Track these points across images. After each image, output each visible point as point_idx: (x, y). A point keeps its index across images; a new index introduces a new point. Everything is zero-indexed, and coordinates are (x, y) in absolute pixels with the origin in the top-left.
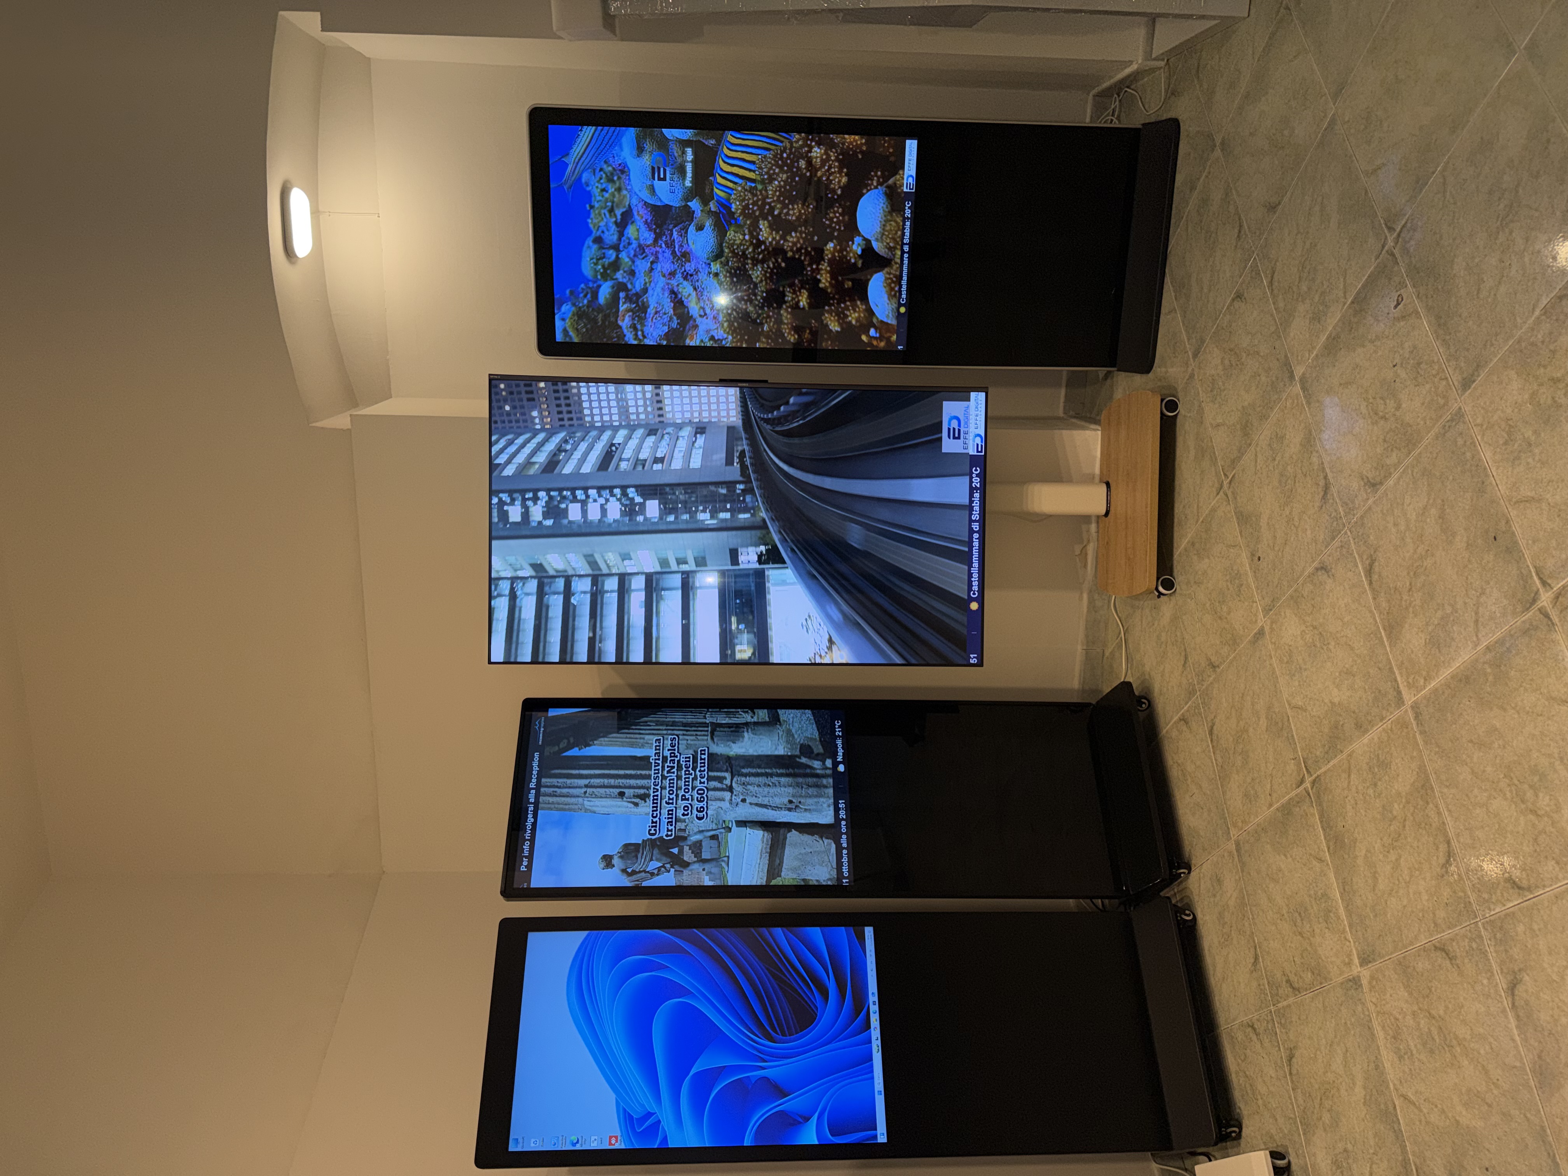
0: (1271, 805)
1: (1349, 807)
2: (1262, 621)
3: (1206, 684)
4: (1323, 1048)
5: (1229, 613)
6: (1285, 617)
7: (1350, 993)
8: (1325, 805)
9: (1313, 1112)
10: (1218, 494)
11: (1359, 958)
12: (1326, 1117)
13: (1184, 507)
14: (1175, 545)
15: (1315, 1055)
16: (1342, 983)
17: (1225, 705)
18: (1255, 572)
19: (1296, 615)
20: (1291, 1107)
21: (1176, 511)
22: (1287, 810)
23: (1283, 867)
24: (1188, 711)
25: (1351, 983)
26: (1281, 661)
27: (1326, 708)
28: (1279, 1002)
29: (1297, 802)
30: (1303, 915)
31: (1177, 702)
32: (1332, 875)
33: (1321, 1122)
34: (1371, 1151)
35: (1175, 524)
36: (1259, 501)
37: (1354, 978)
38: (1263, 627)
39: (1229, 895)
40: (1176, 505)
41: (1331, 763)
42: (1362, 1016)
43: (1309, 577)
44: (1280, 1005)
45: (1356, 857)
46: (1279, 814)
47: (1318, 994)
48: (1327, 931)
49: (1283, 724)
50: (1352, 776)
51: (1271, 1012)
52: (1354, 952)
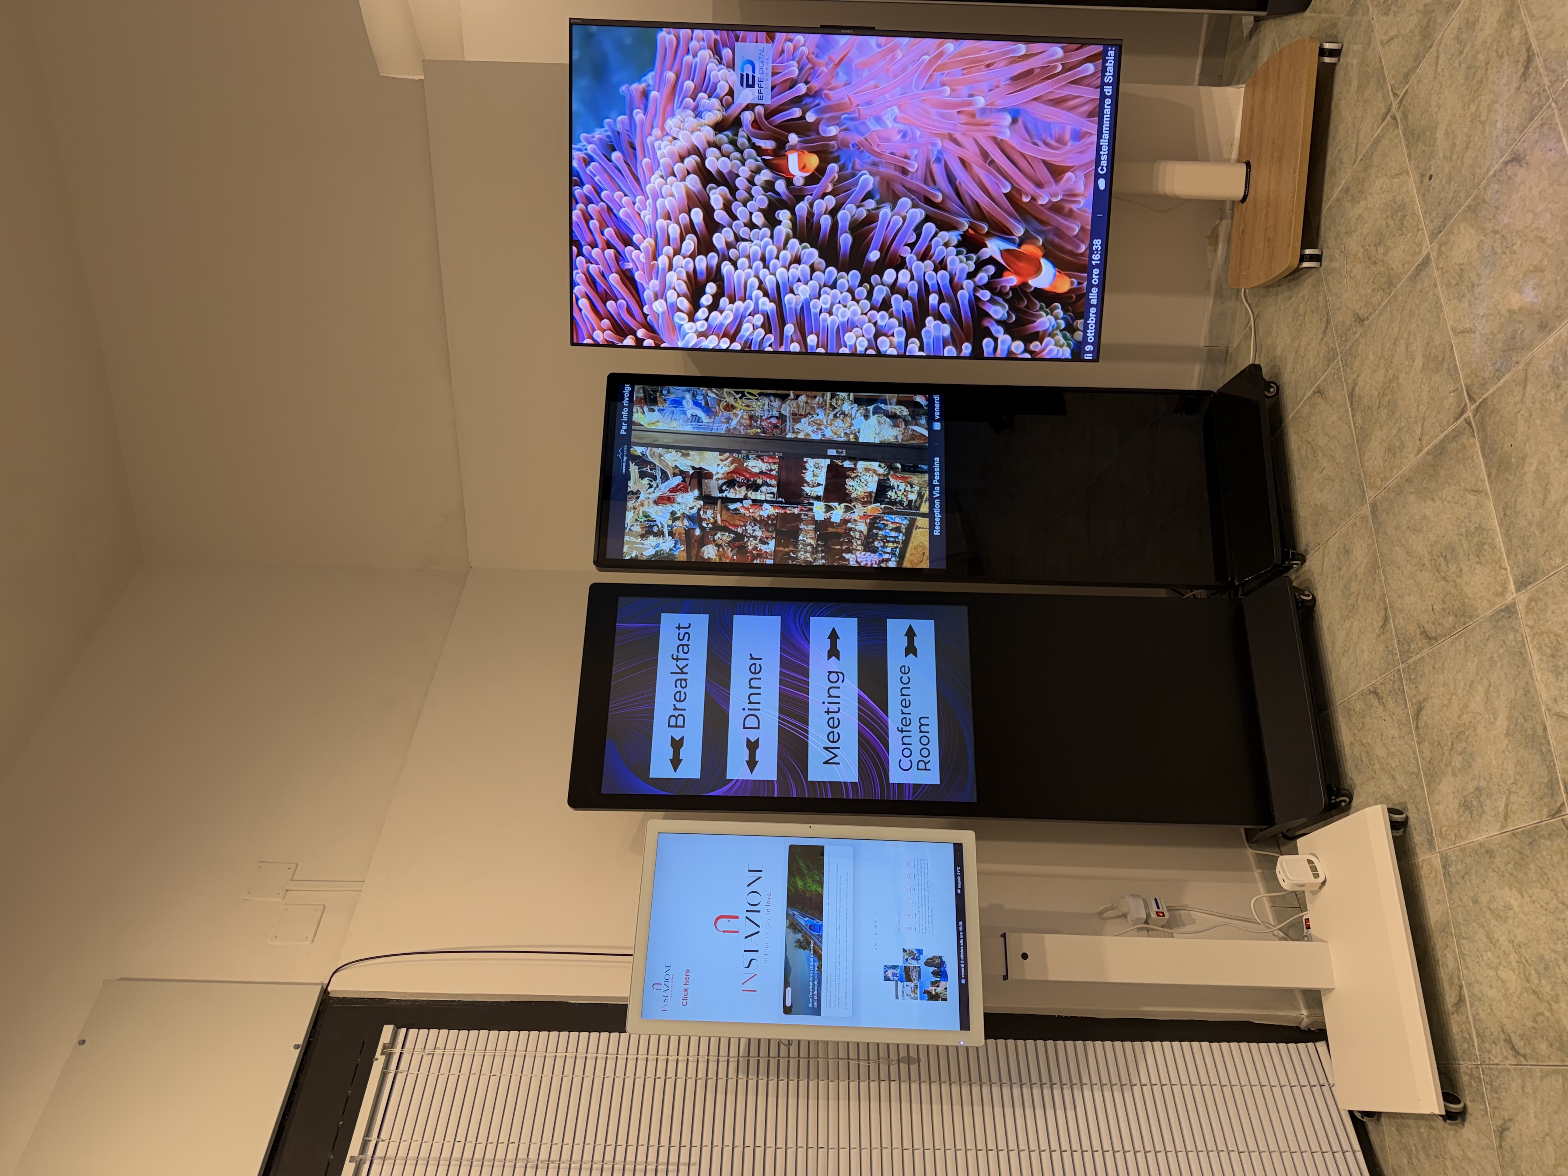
0: (1420, 451)
1: (1521, 422)
2: (1428, 248)
3: (1349, 344)
4: (1459, 692)
5: (1385, 254)
6: (1459, 232)
7: (1500, 624)
8: (1489, 429)
9: (1441, 760)
10: (1383, 120)
11: (1515, 583)
12: (1457, 762)
13: (1339, 151)
14: (1325, 198)
15: (1450, 700)
16: (1491, 617)
17: (1372, 358)
18: (1424, 195)
19: (1472, 226)
20: (1413, 761)
21: (1329, 158)
22: (1440, 451)
23: (1428, 514)
24: (1324, 380)
25: (1503, 613)
26: (1448, 285)
27: (1503, 319)
28: (1409, 658)
29: (1454, 436)
30: (1449, 557)
31: (1312, 374)
32: (1491, 505)
33: (1450, 768)
34: (1510, 782)
35: (1327, 175)
36: (1436, 109)
37: (1507, 607)
38: (1428, 255)
39: (1358, 563)
40: (1329, 153)
41: (1502, 381)
42: (1514, 644)
43: (1495, 175)
44: (1411, 661)
45: (1525, 474)
46: (1430, 457)
47: (1459, 637)
48: (1478, 566)
49: (1444, 356)
50: (1529, 386)
51: (1399, 670)
52: (1511, 579)
